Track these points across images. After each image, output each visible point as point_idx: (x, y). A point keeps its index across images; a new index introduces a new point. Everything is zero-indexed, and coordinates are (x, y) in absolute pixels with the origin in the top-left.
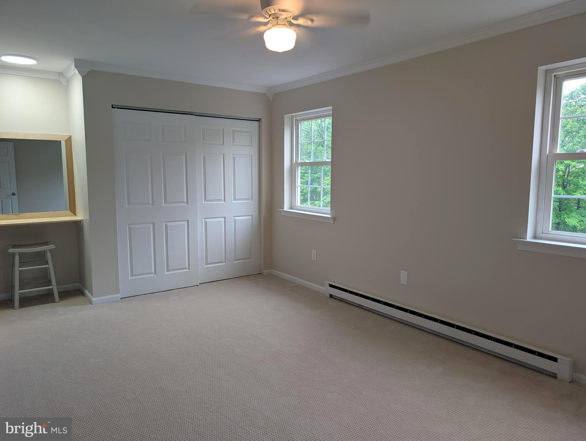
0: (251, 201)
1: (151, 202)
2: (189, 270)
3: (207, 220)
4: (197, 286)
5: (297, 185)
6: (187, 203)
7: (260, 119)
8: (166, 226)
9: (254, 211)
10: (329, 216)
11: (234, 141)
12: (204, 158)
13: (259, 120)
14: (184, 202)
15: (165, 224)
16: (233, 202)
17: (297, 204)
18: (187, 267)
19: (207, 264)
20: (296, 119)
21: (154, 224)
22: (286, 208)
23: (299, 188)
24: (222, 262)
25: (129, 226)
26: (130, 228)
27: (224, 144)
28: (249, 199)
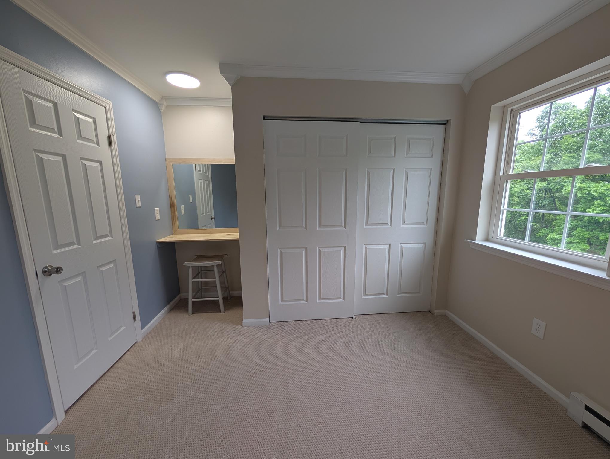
0: (426, 226)
1: (304, 225)
2: (344, 300)
3: (367, 246)
4: (353, 318)
5: (502, 208)
6: (345, 227)
7: (447, 121)
8: (320, 252)
9: (428, 239)
10: (604, 276)
11: (408, 152)
12: (369, 174)
13: (446, 123)
14: (341, 226)
15: (319, 250)
16: (402, 226)
18: (342, 297)
19: (365, 294)
20: (512, 110)
21: (306, 249)
22: (479, 240)
23: (505, 212)
24: (383, 294)
25: (280, 251)
26: (281, 253)
27: (395, 156)
28: (422, 223)
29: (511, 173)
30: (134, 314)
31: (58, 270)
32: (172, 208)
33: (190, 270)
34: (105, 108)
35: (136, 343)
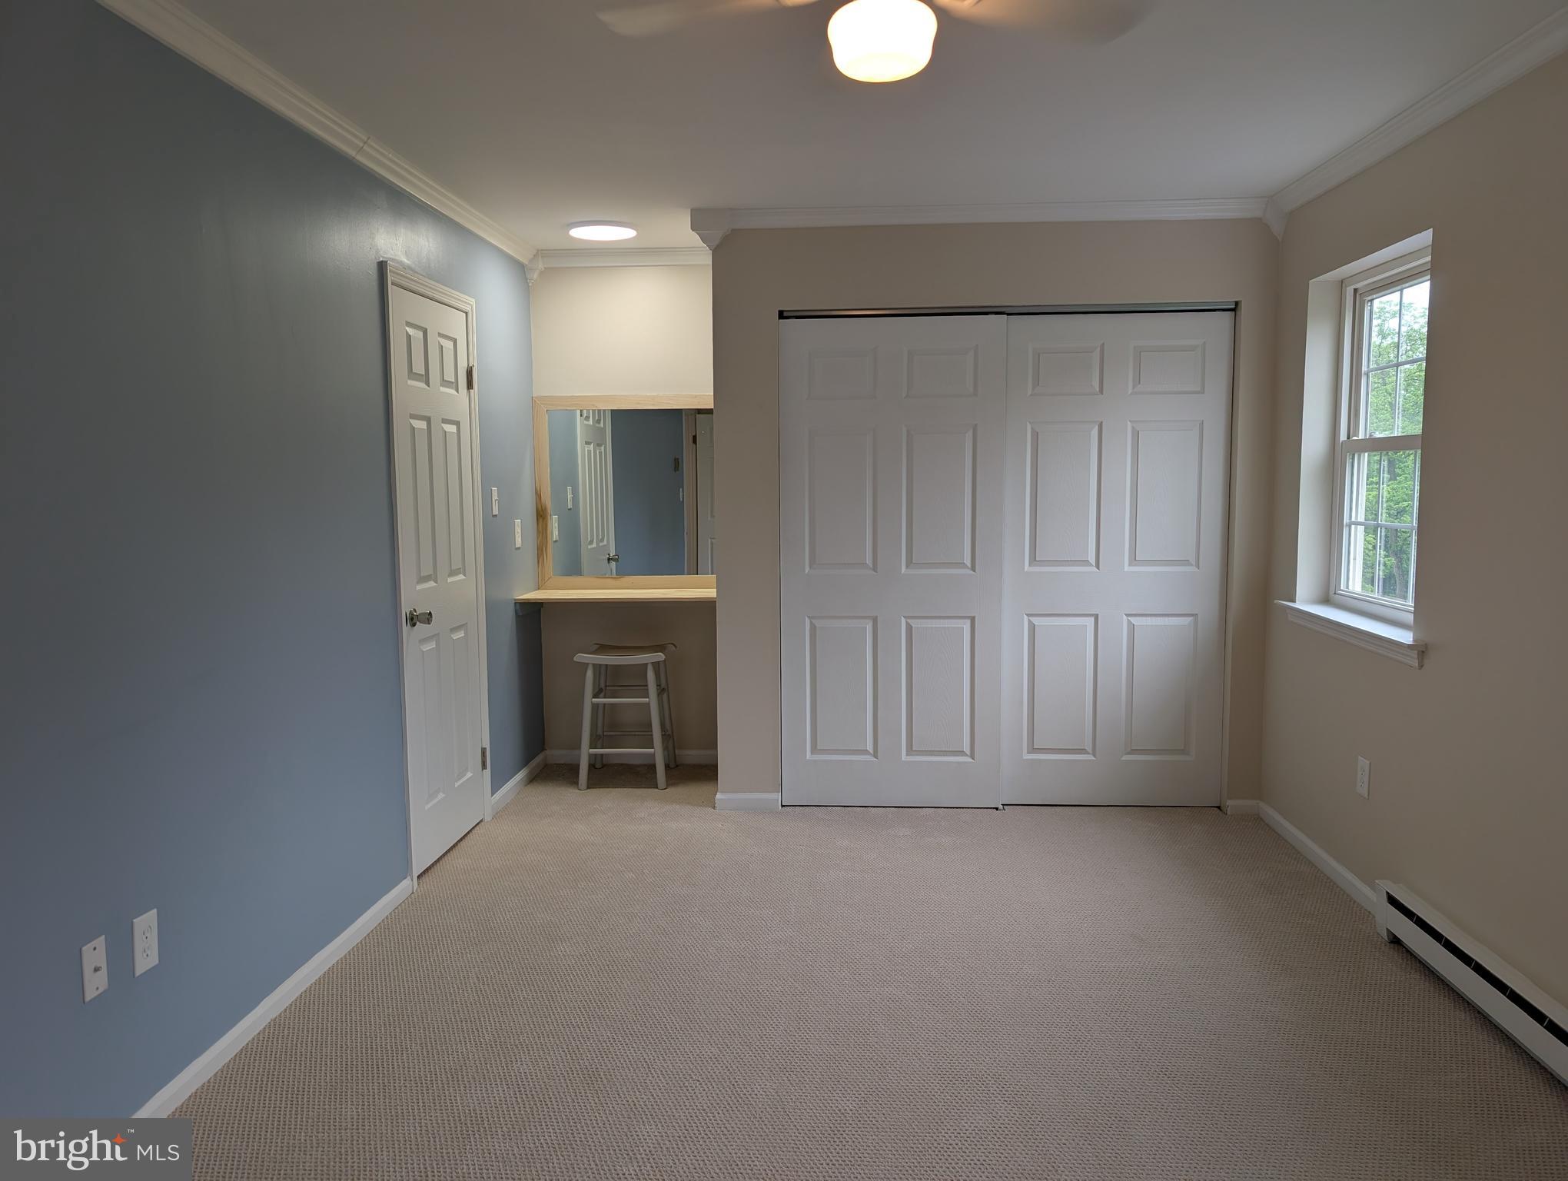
0: (1193, 569)
1: (869, 562)
2: (973, 759)
3: (1036, 621)
4: (997, 809)
5: (1346, 520)
6: (973, 568)
7: (1237, 303)
8: (909, 628)
9: (1207, 605)
11: (1137, 381)
12: (1036, 436)
13: (1235, 309)
14: (963, 565)
15: (907, 623)
16: (1128, 569)
17: (1347, 580)
18: (967, 749)
19: (1032, 750)
20: (1355, 290)
21: (875, 620)
22: (1304, 602)
23: (1361, 529)
24: (1082, 751)
25: (811, 623)
26: (813, 628)
27: (1101, 391)
28: (1186, 562)
29: (1361, 436)
30: (484, 751)
31: (428, 618)
32: (541, 520)
33: (590, 674)
34: (466, 313)
35: (481, 821)
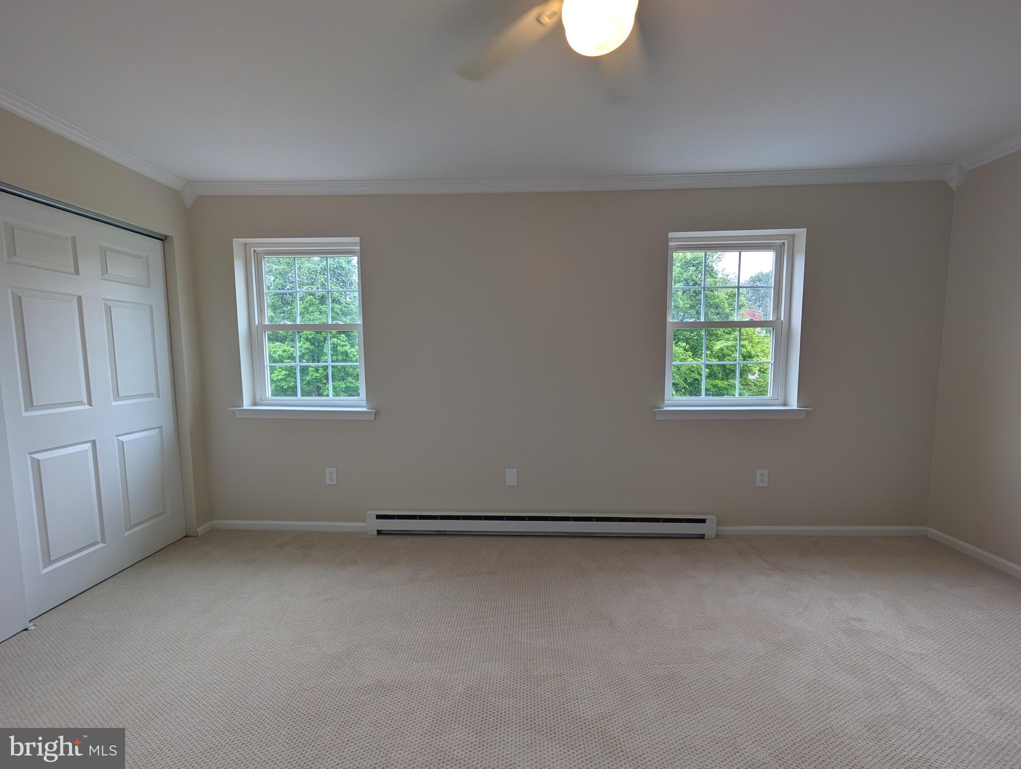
0: (157, 399)
3: (38, 456)
4: (27, 629)
5: (266, 364)
7: (166, 237)
9: (164, 418)
10: (365, 409)
11: (105, 270)
12: (18, 300)
13: (163, 239)
16: (114, 403)
17: (267, 397)
19: (49, 563)
20: (254, 251)
22: (247, 405)
23: (268, 367)
24: (96, 543)
27: (77, 272)
28: (151, 395)
